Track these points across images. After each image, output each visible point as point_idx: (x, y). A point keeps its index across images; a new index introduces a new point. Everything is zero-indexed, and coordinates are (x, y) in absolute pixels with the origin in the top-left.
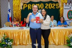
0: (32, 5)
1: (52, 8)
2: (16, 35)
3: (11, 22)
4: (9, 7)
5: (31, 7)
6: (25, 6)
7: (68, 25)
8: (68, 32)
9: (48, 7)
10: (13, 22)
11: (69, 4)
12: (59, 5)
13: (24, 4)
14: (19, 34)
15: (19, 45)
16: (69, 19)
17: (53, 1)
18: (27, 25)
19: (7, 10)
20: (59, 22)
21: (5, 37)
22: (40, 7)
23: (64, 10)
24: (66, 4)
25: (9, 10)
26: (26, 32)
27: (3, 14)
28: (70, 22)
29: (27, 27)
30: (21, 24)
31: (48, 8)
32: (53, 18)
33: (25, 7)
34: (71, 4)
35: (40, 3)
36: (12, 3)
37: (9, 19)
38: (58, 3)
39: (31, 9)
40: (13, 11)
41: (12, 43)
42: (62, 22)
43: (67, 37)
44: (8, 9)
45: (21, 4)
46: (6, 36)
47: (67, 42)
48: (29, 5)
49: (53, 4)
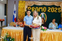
0: (35, 8)
1: (54, 12)
12: (61, 9)
17: (55, 5)
22: (43, 11)
25: (15, 12)
27: (9, 14)
35: (43, 6)
37: (14, 19)
38: (61, 7)
40: (18, 13)
46: (8, 35)
48: (32, 8)
49: (55, 8)
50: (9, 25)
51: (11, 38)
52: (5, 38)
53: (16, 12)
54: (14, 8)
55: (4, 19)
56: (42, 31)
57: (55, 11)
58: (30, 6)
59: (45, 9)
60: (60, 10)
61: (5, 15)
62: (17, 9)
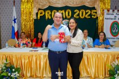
0: (52, 13)
2: (25, 61)
3: (16, 40)
4: (15, 15)
5: (51, 15)
6: (41, 13)
7: (112, 46)
8: (111, 57)
9: (79, 15)
10: (20, 40)
11: (113, 11)
12: (96, 13)
13: (39, 9)
14: (31, 60)
15: (30, 77)
16: (113, 35)
17: (86, 5)
18: (44, 44)
19: (10, 20)
20: (97, 40)
21: (6, 64)
22: (65, 16)
23: (105, 20)
24: (108, 10)
26: (42, 57)
27: (4, 25)
28: (115, 40)
29: (44, 47)
30: (34, 43)
31: (78, 17)
32: (87, 34)
33: (41, 15)
34: (116, 11)
35: (65, 8)
36: (20, 8)
37: (15, 34)
38: (96, 9)
39: (50, 18)
40: (20, 22)
42: (101, 41)
43: (110, 65)
44: (12, 18)
45: (35, 11)
46: (8, 62)
47: (110, 74)
48: (47, 12)
49: (87, 11)
50: (7, 44)
51: (14, 68)
57: (86, 16)
58: (42, 9)
59: (69, 13)
60: (94, 14)
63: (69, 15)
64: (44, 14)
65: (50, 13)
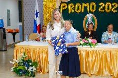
0: (75, 6)
5: (74, 9)
6: (64, 7)
13: (62, 3)
19: (33, 14)
21: (24, 57)
22: (90, 9)
27: (27, 19)
31: (103, 11)
33: (64, 9)
37: (37, 28)
39: (73, 11)
41: (35, 69)
46: (26, 55)
48: (70, 5)
49: (113, 5)
51: (31, 62)
52: (21, 61)
53: (39, 14)
54: (35, 7)
55: (18, 28)
56: (89, 46)
57: (112, 10)
58: (65, 3)
59: (93, 6)
61: (19, 22)
62: (41, 9)
63: (93, 9)
64: (66, 7)
65: (73, 7)
